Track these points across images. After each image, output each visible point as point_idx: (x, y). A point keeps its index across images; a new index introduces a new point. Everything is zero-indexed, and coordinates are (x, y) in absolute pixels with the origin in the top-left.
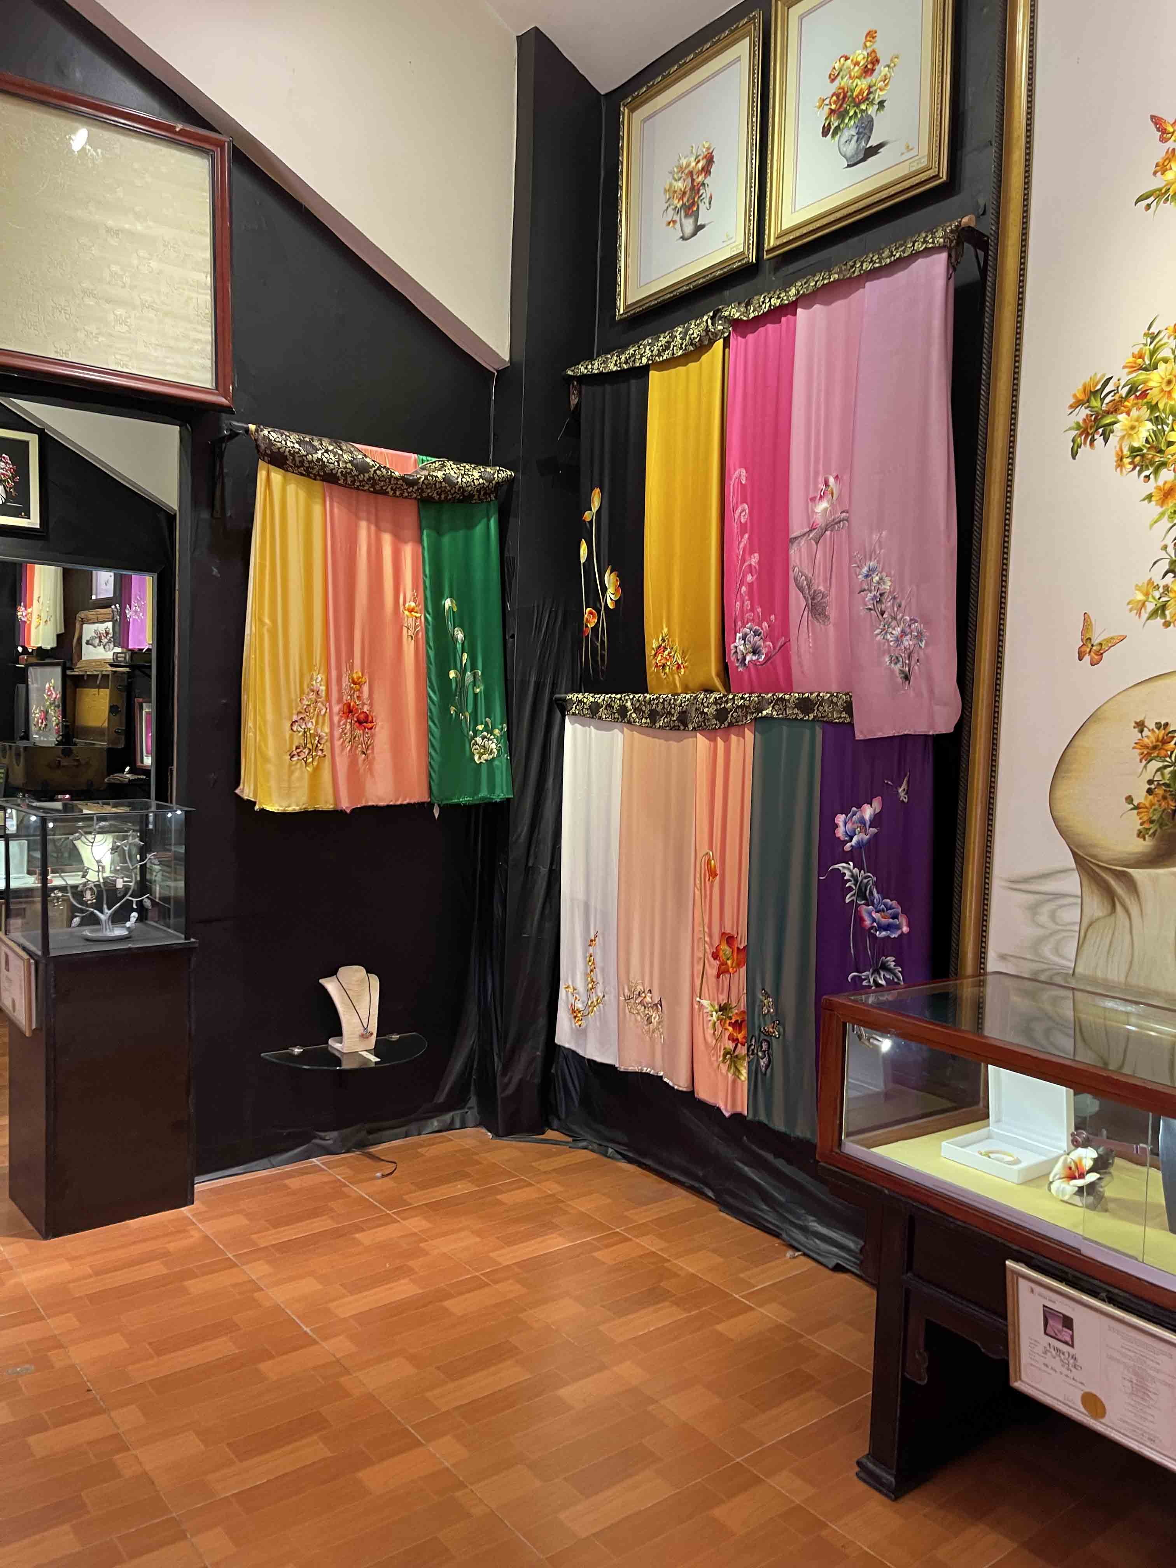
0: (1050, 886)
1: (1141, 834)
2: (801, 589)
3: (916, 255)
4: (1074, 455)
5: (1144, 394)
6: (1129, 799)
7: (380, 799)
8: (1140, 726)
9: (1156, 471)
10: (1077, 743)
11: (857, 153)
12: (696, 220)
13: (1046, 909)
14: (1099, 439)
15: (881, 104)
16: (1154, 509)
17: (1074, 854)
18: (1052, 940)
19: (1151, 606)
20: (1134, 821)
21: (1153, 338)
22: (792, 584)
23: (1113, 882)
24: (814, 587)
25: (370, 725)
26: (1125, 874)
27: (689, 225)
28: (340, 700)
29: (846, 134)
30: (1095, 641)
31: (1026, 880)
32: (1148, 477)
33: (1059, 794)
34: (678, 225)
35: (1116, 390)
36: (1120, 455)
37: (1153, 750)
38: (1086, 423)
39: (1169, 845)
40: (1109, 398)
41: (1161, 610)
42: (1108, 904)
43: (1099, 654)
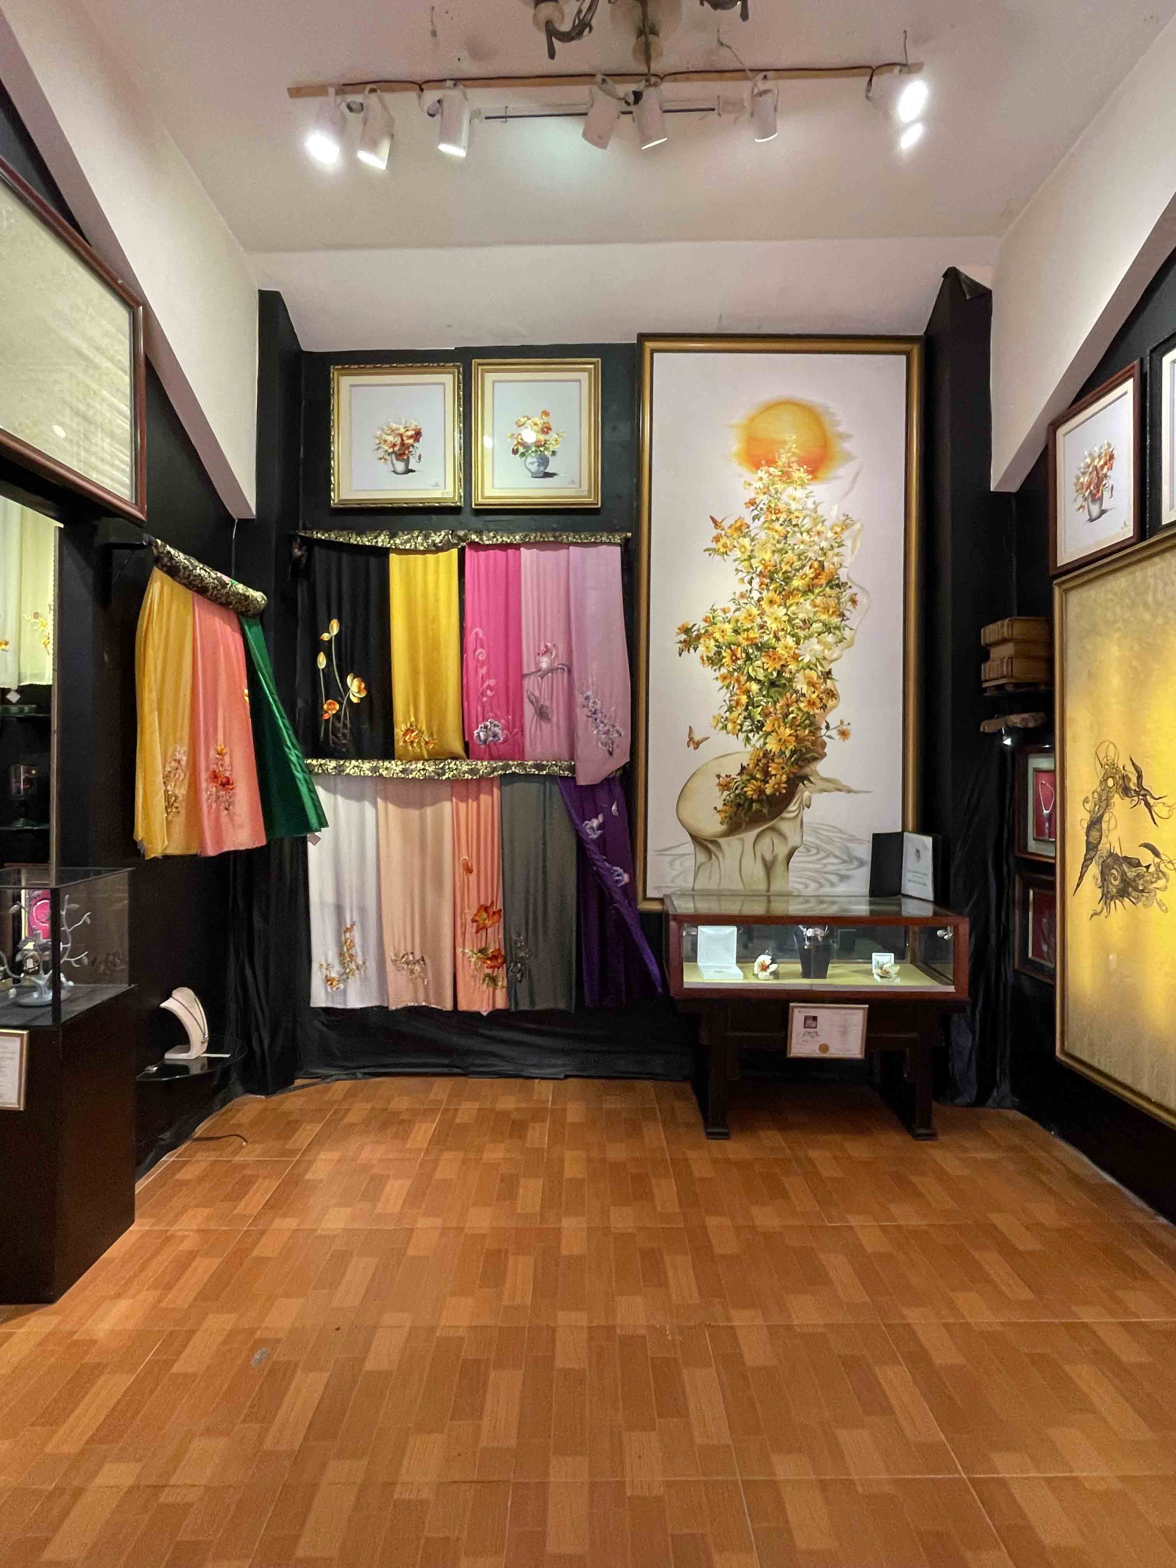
0: (679, 851)
1: (722, 823)
2: (532, 702)
3: (602, 543)
4: (680, 655)
5: (712, 634)
6: (715, 808)
7: (241, 845)
8: (719, 776)
9: (719, 669)
10: (688, 784)
11: (538, 472)
12: (407, 464)
13: (678, 862)
14: (692, 650)
15: (554, 453)
16: (719, 684)
17: (690, 834)
18: (681, 876)
19: (720, 725)
20: (718, 818)
21: (715, 611)
22: (526, 701)
23: (710, 846)
24: (542, 702)
25: (231, 787)
26: (716, 841)
27: (400, 466)
28: (207, 768)
29: (529, 460)
30: (695, 739)
31: (665, 850)
32: (715, 670)
33: (680, 808)
34: (389, 462)
35: (699, 630)
36: (702, 658)
37: (725, 787)
38: (685, 641)
39: (734, 827)
40: (696, 633)
41: (725, 727)
42: (707, 855)
43: (697, 745)
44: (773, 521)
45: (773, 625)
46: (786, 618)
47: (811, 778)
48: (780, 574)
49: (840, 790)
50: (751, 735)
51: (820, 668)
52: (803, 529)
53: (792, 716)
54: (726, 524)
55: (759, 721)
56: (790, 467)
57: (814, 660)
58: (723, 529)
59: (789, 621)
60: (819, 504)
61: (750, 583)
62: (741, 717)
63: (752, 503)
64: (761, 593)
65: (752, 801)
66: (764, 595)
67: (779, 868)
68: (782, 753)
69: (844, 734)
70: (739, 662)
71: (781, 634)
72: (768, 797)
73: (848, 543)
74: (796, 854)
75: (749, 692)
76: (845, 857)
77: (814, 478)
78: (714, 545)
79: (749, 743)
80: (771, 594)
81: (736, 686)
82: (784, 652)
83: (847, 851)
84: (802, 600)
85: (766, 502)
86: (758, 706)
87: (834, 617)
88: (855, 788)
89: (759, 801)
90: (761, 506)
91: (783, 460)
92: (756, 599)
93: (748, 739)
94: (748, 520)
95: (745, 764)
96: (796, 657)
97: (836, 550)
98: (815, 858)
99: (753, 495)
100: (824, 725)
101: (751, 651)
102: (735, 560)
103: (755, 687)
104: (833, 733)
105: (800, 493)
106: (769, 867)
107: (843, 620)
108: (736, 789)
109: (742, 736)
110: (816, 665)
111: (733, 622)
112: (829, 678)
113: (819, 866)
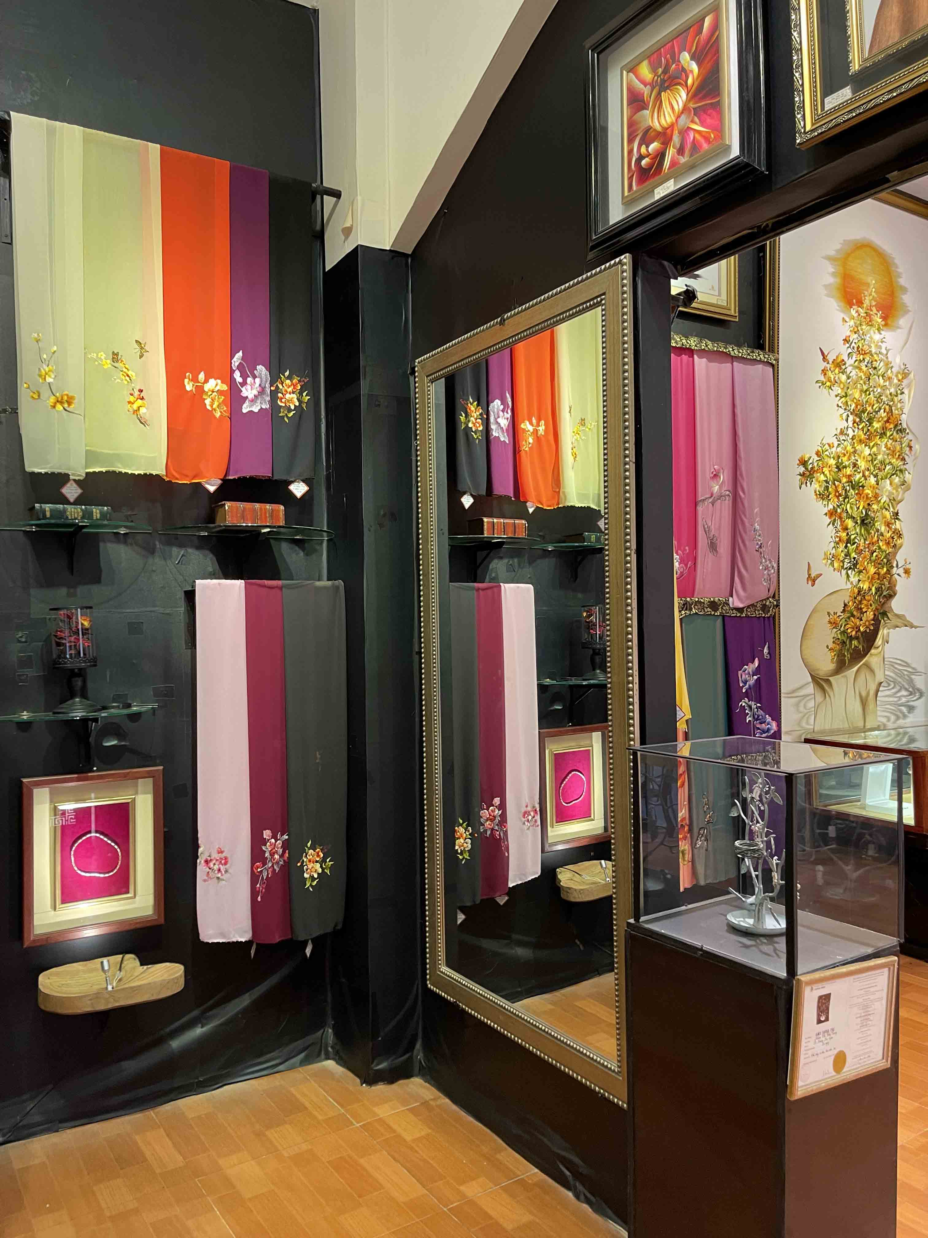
0: (803, 692)
1: (832, 661)
2: (706, 532)
4: (800, 488)
5: (822, 469)
6: (827, 647)
8: (829, 614)
9: (827, 505)
10: (809, 623)
13: (802, 704)
14: (808, 484)
16: (828, 520)
17: (811, 675)
18: (805, 718)
19: (829, 561)
20: (830, 656)
21: (822, 445)
22: (701, 529)
23: (825, 685)
24: (713, 532)
26: (828, 680)
30: (813, 576)
31: (794, 691)
32: (825, 505)
33: (803, 647)
35: (812, 463)
36: (815, 492)
37: (834, 624)
38: (804, 474)
39: (841, 666)
40: (811, 466)
41: (832, 564)
42: (823, 695)
43: (814, 581)
44: (860, 361)
45: (862, 464)
46: (870, 458)
47: (889, 615)
48: (866, 414)
49: (906, 626)
50: (850, 572)
51: (892, 509)
52: (880, 372)
53: (875, 554)
54: (831, 358)
55: (854, 558)
56: (872, 310)
57: (888, 500)
58: (828, 363)
59: (872, 460)
60: (889, 350)
61: (847, 420)
62: (843, 554)
63: (846, 341)
64: (854, 431)
65: (851, 638)
66: (855, 433)
67: (871, 705)
68: (870, 589)
69: (907, 572)
70: (841, 499)
71: (867, 473)
72: (862, 633)
73: (906, 391)
74: (881, 689)
75: (847, 529)
76: (911, 689)
77: (886, 325)
78: (822, 378)
79: (849, 580)
80: (861, 433)
81: (839, 523)
82: (869, 492)
83: (911, 682)
84: (879, 443)
85: (856, 341)
86: (854, 544)
87: (899, 460)
88: (915, 624)
89: (857, 638)
90: (853, 344)
91: (867, 303)
92: (851, 436)
93: (848, 576)
94: (845, 358)
95: (846, 602)
96: (876, 496)
97: (900, 397)
98: (893, 691)
99: (848, 333)
100: (895, 565)
101: (848, 488)
102: (836, 396)
103: (850, 523)
104: (901, 571)
105: (877, 337)
106: (864, 703)
107: (904, 464)
108: (841, 626)
109: (844, 572)
110: (889, 505)
111: (836, 458)
112: (897, 519)
113: (896, 699)
